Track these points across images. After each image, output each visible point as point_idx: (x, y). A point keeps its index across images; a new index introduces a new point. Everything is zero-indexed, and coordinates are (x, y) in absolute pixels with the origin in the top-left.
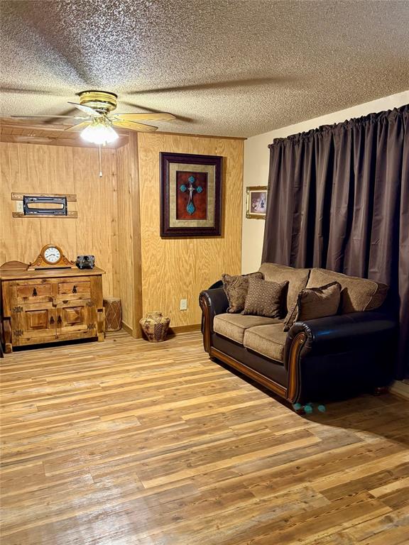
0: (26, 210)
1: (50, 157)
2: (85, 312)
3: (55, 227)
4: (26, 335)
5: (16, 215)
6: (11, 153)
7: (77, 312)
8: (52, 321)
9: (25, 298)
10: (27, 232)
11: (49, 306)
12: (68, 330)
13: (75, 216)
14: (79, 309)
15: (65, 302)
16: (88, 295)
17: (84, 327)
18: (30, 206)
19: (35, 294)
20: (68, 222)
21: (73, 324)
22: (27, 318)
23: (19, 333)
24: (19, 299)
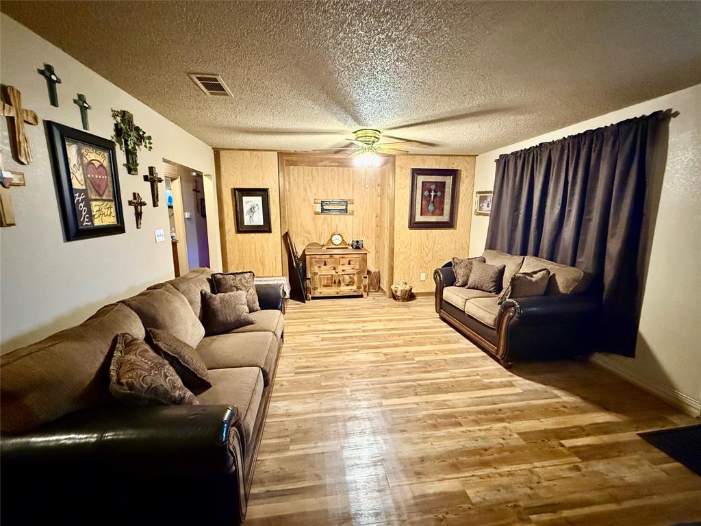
0: (323, 210)
1: (338, 175)
2: (356, 278)
3: (339, 220)
4: (319, 290)
5: (317, 213)
6: (315, 173)
7: (350, 278)
8: (335, 282)
9: (319, 267)
10: (323, 224)
11: (333, 272)
12: (344, 290)
13: (352, 214)
14: (351, 276)
15: (343, 271)
16: (358, 267)
17: (354, 288)
18: (325, 207)
19: (325, 264)
20: (348, 218)
21: (348, 285)
22: (320, 280)
23: (315, 289)
24: (316, 267)
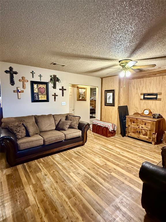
2: (148, 133)
4: (130, 133)
5: (141, 99)
7: (145, 131)
8: (137, 132)
9: (131, 123)
11: (137, 127)
12: (142, 136)
14: (146, 131)
15: (142, 127)
16: (150, 127)
17: (147, 137)
18: (145, 97)
19: (134, 122)
21: (144, 135)
22: (131, 129)
23: (129, 132)
24: (130, 123)
